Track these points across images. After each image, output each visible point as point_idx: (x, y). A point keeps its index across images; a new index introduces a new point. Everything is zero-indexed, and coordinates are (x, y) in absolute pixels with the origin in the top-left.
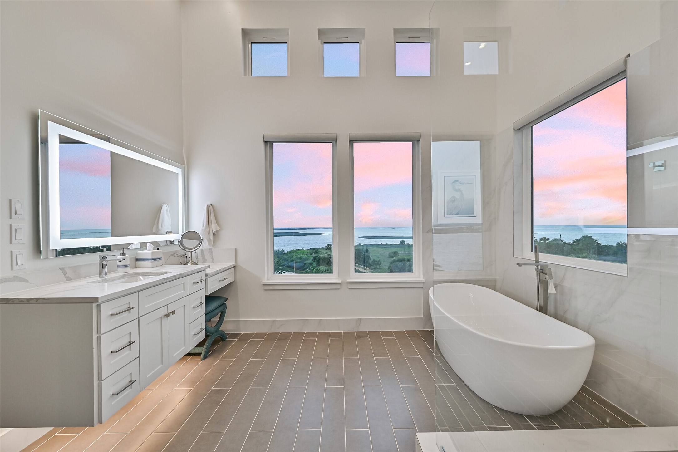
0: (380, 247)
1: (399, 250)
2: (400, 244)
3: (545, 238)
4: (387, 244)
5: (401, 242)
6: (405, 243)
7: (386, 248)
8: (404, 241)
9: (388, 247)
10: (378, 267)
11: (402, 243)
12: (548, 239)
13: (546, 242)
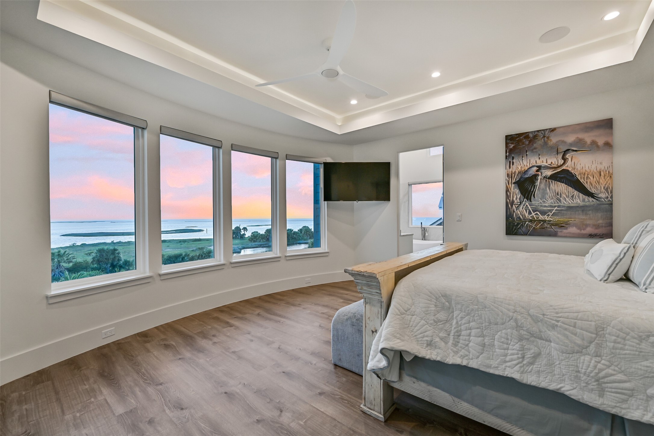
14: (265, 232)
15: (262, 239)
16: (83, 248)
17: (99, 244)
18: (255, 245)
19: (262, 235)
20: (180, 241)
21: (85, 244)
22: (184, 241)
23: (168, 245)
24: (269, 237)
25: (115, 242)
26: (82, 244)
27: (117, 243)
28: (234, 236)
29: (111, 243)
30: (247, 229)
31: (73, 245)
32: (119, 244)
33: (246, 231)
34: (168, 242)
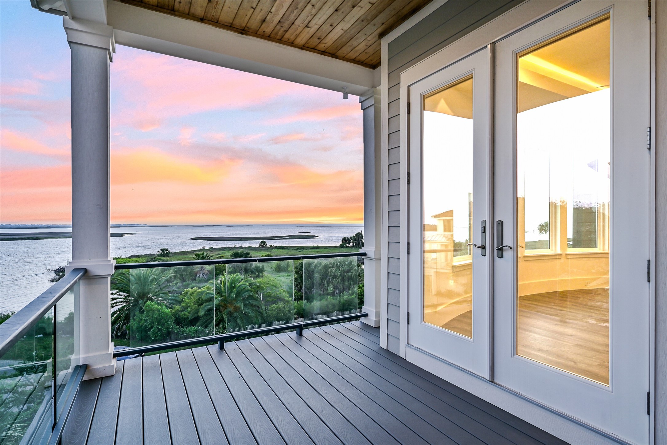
2: (259, 246)
4: (242, 247)
6: (266, 245)
8: (265, 242)
11: (263, 245)
16: (212, 252)
17: (224, 249)
20: (298, 248)
21: (212, 248)
23: (287, 252)
25: (237, 247)
26: (210, 248)
27: (239, 248)
28: (355, 244)
29: (234, 247)
31: (203, 249)
34: (285, 249)
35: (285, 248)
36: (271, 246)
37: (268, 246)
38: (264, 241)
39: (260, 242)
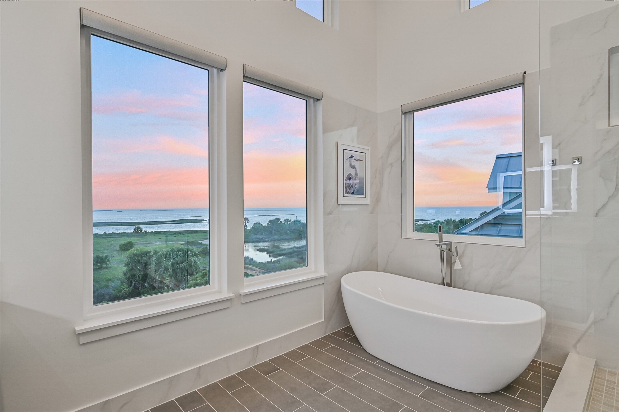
0: (103, 238)
1: (133, 240)
2: (134, 231)
3: (288, 220)
4: (113, 233)
5: (135, 230)
6: (141, 231)
7: (112, 239)
8: (140, 228)
9: (115, 237)
10: (104, 266)
11: (138, 231)
12: (290, 220)
13: (289, 223)
14: (268, 224)
15: (264, 231)
18: (256, 238)
19: (264, 226)
20: (175, 233)
22: (180, 233)
23: (160, 238)
24: (272, 230)
25: (107, 233)
29: (103, 234)
30: (249, 220)
32: (110, 235)
33: (248, 223)
35: (162, 233)
36: (145, 232)
37: (143, 231)
38: (139, 226)
39: (134, 228)
